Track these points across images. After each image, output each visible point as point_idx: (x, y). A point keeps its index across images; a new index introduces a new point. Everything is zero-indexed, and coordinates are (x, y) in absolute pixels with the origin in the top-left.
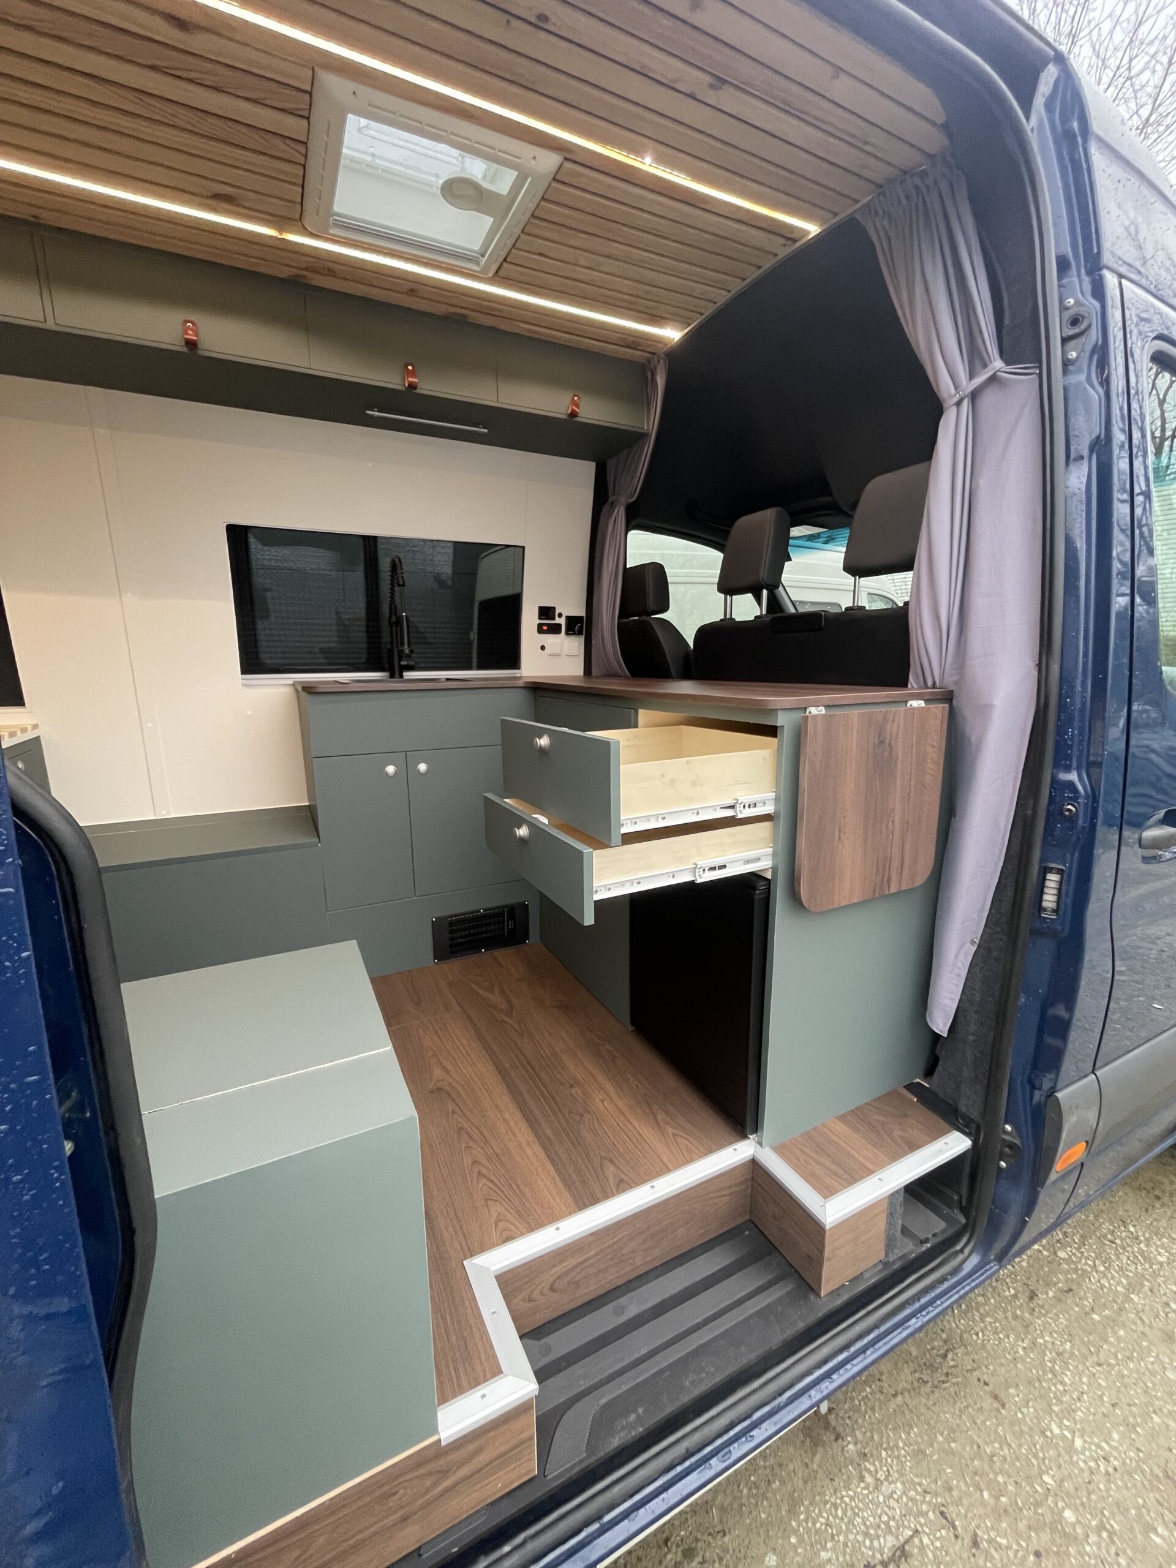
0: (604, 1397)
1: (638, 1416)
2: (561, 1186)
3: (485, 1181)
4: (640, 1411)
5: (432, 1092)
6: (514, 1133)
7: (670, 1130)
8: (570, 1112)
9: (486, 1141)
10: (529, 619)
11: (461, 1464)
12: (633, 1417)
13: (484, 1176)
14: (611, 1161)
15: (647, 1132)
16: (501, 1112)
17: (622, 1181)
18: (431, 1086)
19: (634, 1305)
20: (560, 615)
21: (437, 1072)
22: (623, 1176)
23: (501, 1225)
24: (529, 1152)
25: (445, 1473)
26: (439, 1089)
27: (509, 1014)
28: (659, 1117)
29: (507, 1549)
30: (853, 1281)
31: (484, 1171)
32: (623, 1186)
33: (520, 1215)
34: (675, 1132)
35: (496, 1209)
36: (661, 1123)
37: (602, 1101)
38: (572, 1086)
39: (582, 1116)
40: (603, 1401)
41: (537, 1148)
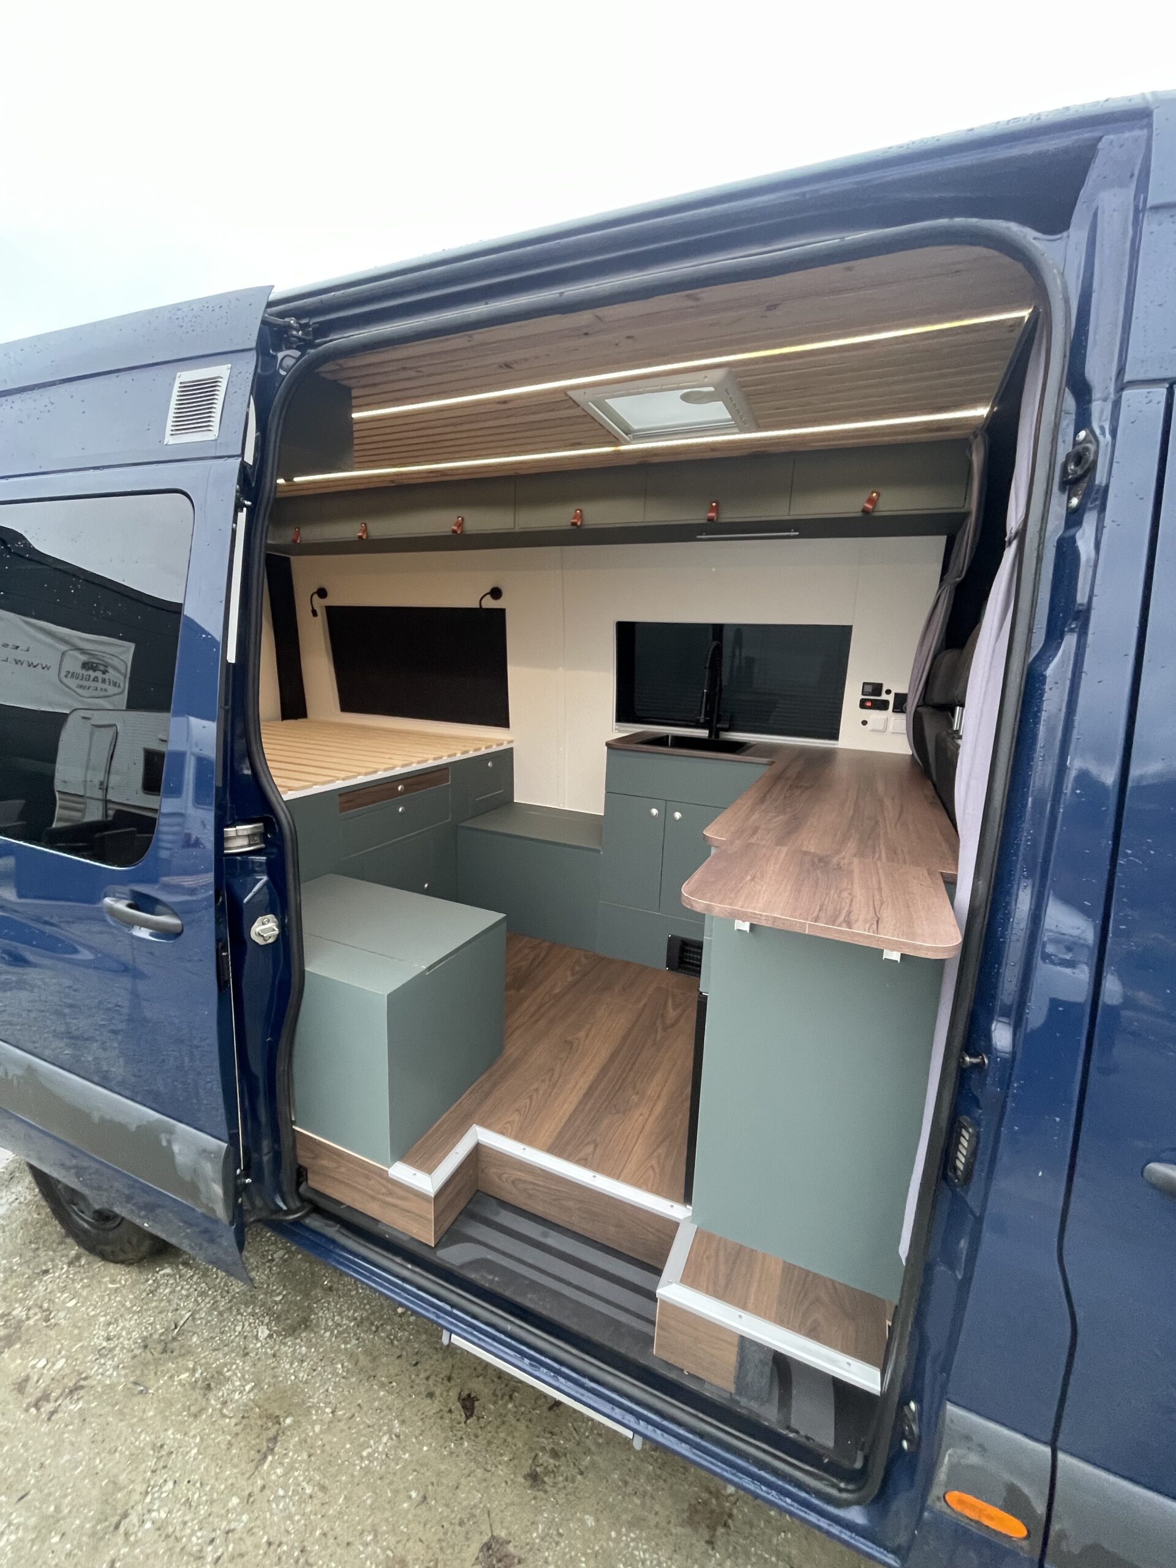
0: (491, 1256)
1: (493, 1280)
2: (555, 1134)
3: (528, 1101)
4: (497, 1279)
5: (566, 1041)
6: (572, 1092)
7: (654, 1162)
8: (615, 1106)
9: (554, 1085)
10: (852, 694)
11: (399, 1198)
12: (491, 1277)
13: (531, 1100)
14: (596, 1146)
15: (639, 1150)
16: (581, 1076)
17: (586, 1159)
18: (569, 1038)
19: (554, 1240)
20: (888, 692)
21: (582, 1034)
22: (589, 1159)
23: (509, 1126)
24: (566, 1106)
25: (390, 1193)
26: (570, 1043)
27: (665, 1029)
28: (660, 1151)
29: (410, 1266)
30: (692, 1376)
31: (535, 1097)
32: (583, 1162)
33: (520, 1129)
34: (656, 1166)
35: (516, 1117)
36: (655, 1154)
37: (641, 1115)
38: (637, 1094)
39: (618, 1112)
40: (489, 1257)
41: (572, 1108)
